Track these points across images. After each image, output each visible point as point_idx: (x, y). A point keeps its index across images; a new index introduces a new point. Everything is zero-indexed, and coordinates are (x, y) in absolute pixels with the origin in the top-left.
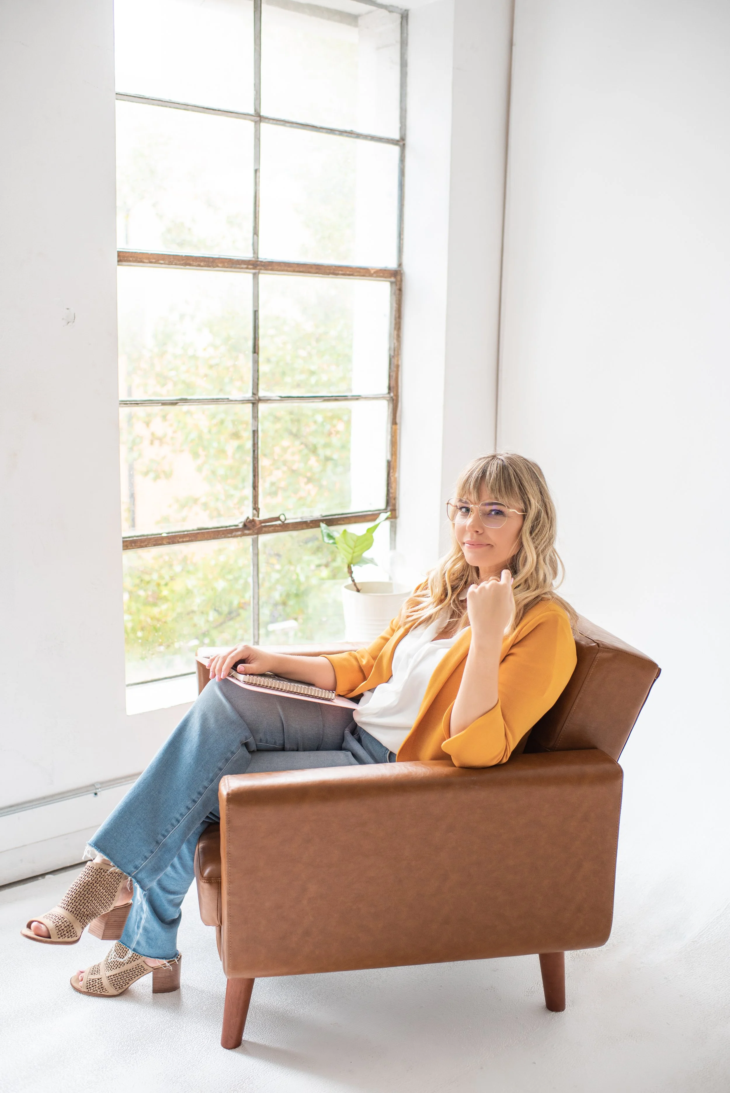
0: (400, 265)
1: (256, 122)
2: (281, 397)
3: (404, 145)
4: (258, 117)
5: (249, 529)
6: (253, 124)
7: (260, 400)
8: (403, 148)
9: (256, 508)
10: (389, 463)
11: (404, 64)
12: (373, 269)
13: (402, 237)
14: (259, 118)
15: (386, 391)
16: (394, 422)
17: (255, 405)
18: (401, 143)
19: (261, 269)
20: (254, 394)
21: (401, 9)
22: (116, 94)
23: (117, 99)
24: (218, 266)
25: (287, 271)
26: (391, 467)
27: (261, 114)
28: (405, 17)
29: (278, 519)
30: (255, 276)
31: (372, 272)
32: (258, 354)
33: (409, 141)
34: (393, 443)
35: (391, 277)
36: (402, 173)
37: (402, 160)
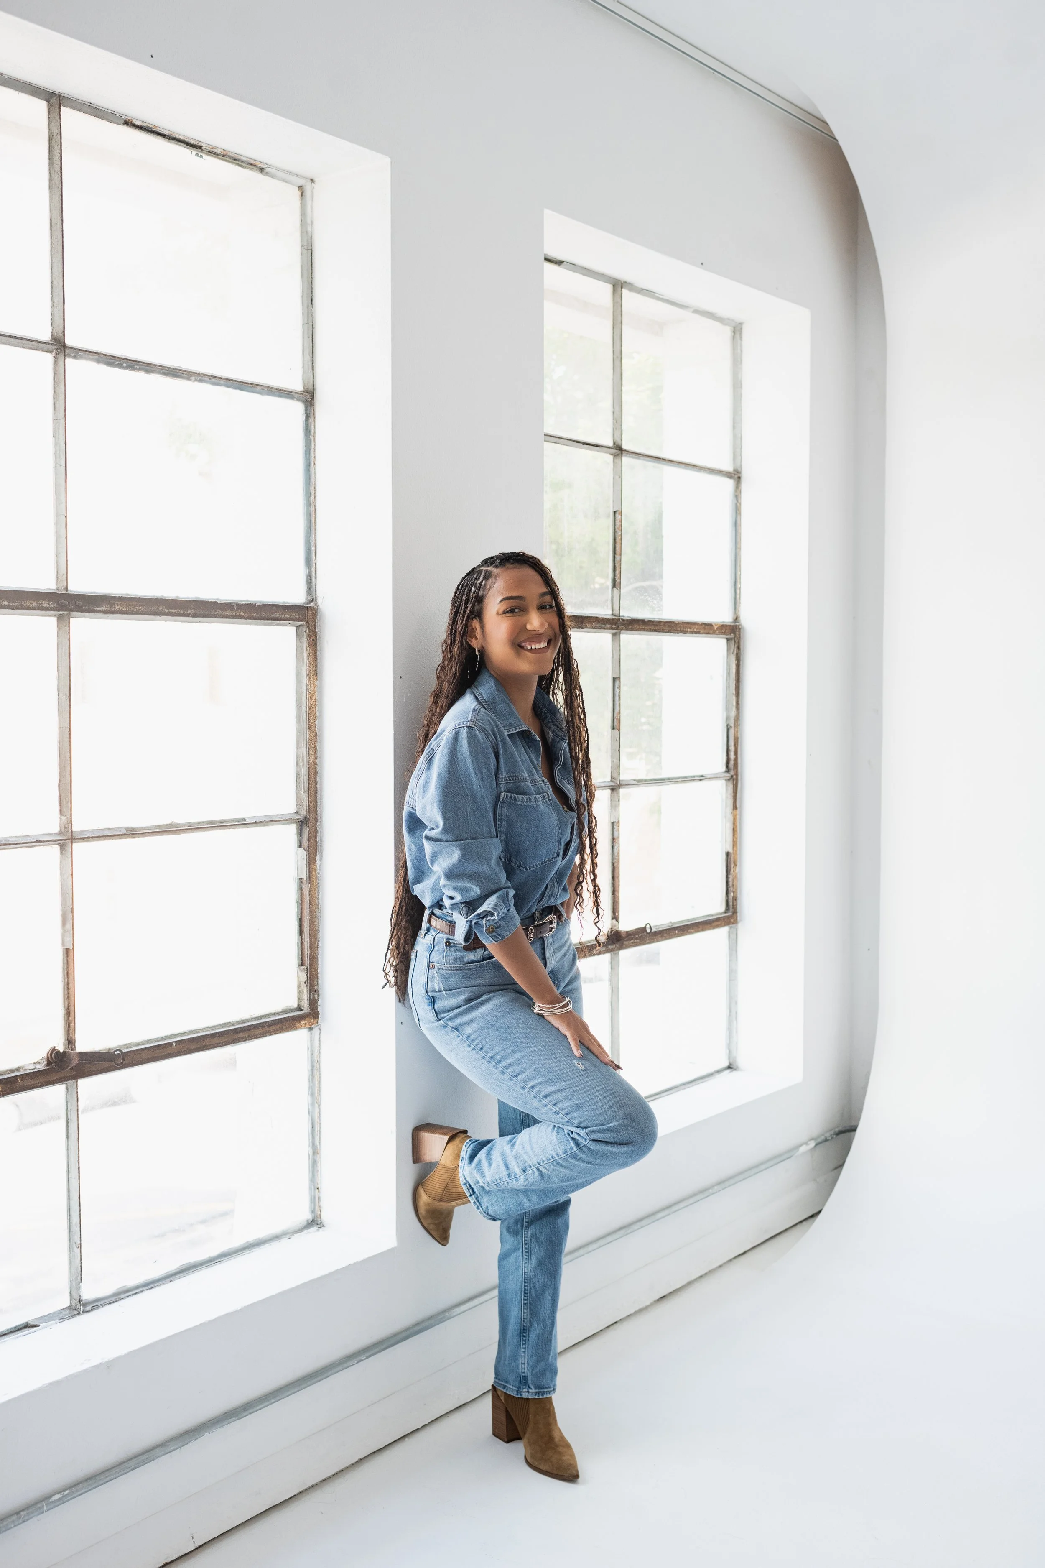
0: (736, 619)
1: (615, 455)
2: (637, 781)
3: (739, 478)
4: (620, 450)
5: (615, 943)
6: (612, 457)
7: (620, 786)
8: (738, 483)
9: (615, 917)
10: (728, 854)
11: (737, 386)
12: (716, 625)
13: (738, 586)
14: (618, 450)
15: (724, 769)
16: (735, 807)
17: (614, 792)
18: (737, 477)
19: (622, 629)
20: (613, 778)
21: (736, 322)
22: (545, 435)
23: (545, 441)
24: (586, 627)
25: (644, 630)
26: (731, 861)
27: (624, 447)
28: (737, 330)
29: (644, 929)
30: (616, 637)
31: (716, 627)
32: (619, 730)
33: (745, 475)
34: (735, 831)
35: (730, 634)
36: (737, 510)
37: (737, 496)
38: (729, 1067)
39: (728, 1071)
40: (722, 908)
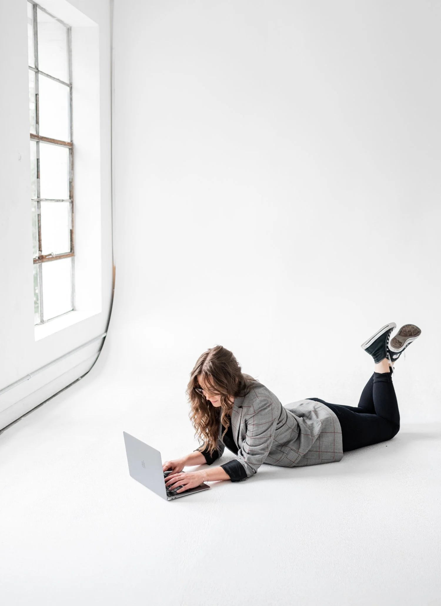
0: (72, 141)
2: (46, 199)
5: (40, 260)
6: (35, 73)
7: (41, 200)
8: (71, 89)
9: (40, 250)
11: (70, 51)
13: (72, 128)
14: (37, 71)
15: (69, 198)
16: (73, 212)
17: (39, 202)
18: (70, 86)
19: (39, 140)
20: (38, 197)
21: (69, 26)
26: (72, 232)
27: (38, 69)
28: (69, 29)
29: (51, 255)
30: (38, 142)
31: (67, 143)
33: (73, 86)
34: (73, 221)
35: (70, 146)
36: (71, 99)
37: (71, 93)
38: (73, 310)
39: (72, 311)
40: (69, 251)
